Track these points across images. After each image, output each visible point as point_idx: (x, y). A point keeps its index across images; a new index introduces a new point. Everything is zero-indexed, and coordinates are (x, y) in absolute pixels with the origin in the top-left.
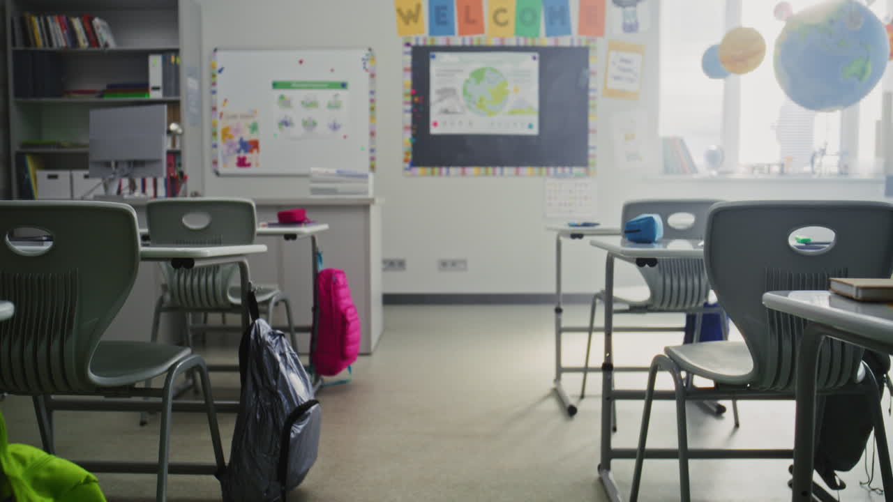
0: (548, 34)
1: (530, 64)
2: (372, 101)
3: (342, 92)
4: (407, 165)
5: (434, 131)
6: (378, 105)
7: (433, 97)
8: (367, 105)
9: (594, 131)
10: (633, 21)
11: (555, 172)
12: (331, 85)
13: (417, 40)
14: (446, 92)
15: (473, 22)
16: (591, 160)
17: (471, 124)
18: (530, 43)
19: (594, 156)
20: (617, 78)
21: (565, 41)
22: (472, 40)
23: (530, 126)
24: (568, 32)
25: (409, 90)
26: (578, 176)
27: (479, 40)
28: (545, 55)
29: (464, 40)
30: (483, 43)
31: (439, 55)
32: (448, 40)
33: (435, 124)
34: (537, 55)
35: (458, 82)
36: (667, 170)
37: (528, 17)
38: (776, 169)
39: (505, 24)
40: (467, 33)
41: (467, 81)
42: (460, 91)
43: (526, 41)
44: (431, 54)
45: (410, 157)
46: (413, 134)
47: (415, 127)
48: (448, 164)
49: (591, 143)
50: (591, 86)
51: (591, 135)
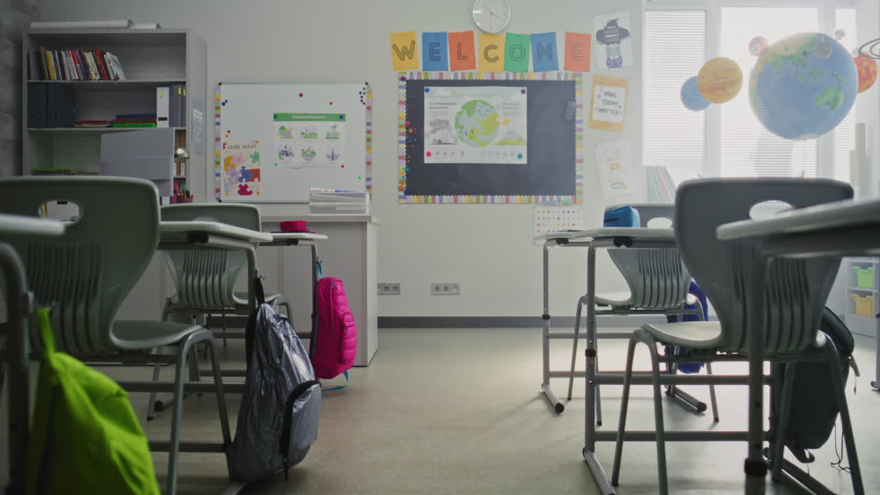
0: (536, 69)
1: (519, 97)
2: (369, 132)
3: (340, 124)
4: (402, 193)
6: (374, 136)
7: (427, 128)
8: (364, 136)
9: (581, 161)
11: (544, 199)
12: (329, 117)
13: (412, 74)
14: (440, 124)
15: (466, 58)
16: (578, 189)
17: (463, 154)
18: (519, 78)
19: (581, 185)
20: (601, 110)
21: (552, 76)
23: (520, 156)
24: (555, 67)
25: (403, 122)
26: (566, 204)
27: (471, 74)
28: (534, 89)
29: (456, 75)
30: (475, 78)
31: (431, 88)
32: (441, 74)
33: (429, 154)
34: (525, 88)
35: (451, 114)
37: (517, 53)
39: (496, 59)
40: (460, 69)
41: (459, 113)
42: (452, 124)
43: (515, 76)
44: (425, 87)
45: (405, 186)
46: (407, 164)
47: (409, 157)
48: (442, 193)
49: (578, 173)
50: (578, 118)
51: (578, 165)
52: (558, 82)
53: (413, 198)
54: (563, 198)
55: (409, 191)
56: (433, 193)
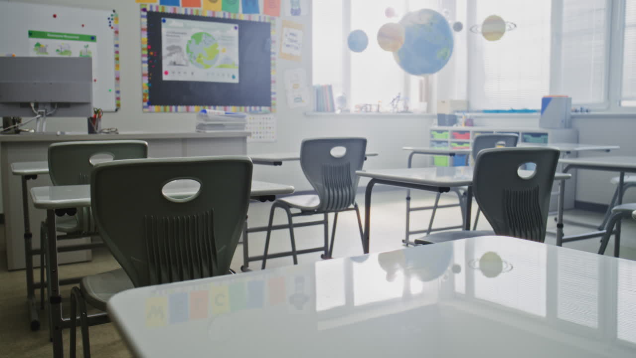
0: (244, 12)
1: (232, 32)
2: (117, 52)
3: (91, 44)
4: (145, 104)
5: (165, 78)
6: (121, 56)
7: (165, 52)
8: (112, 56)
9: (275, 82)
10: (298, 8)
11: (250, 110)
12: (82, 38)
13: (151, 7)
14: (174, 49)
16: (273, 102)
17: (192, 73)
18: (232, 17)
19: (275, 99)
20: (288, 46)
21: (255, 18)
22: (192, 11)
23: (234, 77)
24: (257, 11)
25: (145, 46)
26: (266, 113)
27: (197, 11)
28: (243, 26)
29: (186, 10)
30: (200, 14)
31: (167, 20)
32: (175, 9)
33: (166, 73)
34: (237, 25)
35: (183, 41)
36: (318, 109)
38: (374, 108)
39: (215, 1)
40: (189, 6)
41: (190, 42)
42: (184, 49)
43: (229, 15)
44: (162, 19)
45: (148, 98)
46: (149, 80)
47: (151, 75)
48: (177, 104)
49: (273, 90)
50: (272, 50)
51: (273, 85)
52: (260, 23)
53: (155, 108)
54: (263, 108)
55: (151, 103)
56: (171, 104)
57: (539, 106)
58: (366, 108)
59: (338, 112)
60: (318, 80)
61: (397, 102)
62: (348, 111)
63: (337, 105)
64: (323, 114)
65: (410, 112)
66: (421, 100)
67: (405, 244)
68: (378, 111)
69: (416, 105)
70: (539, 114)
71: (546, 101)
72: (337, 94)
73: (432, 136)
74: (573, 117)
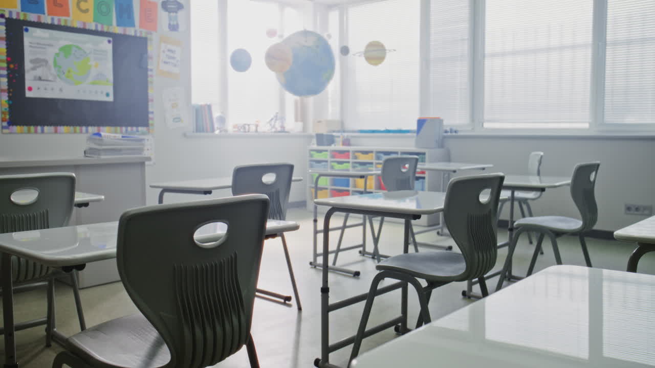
0: (118, 25)
1: (106, 46)
4: (5, 124)
5: (28, 94)
7: (28, 65)
9: (152, 101)
10: (175, 23)
11: (127, 130)
13: (11, 13)
15: (61, 6)
16: (150, 122)
17: (61, 90)
18: (105, 29)
19: (152, 119)
20: (166, 63)
21: (131, 31)
22: (59, 20)
23: (108, 95)
24: (133, 25)
25: (4, 57)
27: (66, 21)
28: (117, 40)
29: (53, 19)
30: (69, 24)
31: (30, 29)
32: (39, 17)
33: (30, 89)
34: (111, 39)
35: (50, 54)
36: (198, 130)
37: (104, 9)
38: (253, 128)
39: (86, 11)
40: (56, 15)
41: (57, 54)
42: (51, 62)
43: (102, 27)
44: (24, 27)
45: (8, 117)
46: (9, 96)
47: (11, 90)
48: (43, 124)
49: (150, 110)
50: (149, 67)
51: (150, 103)
52: (135, 37)
53: (17, 129)
54: (140, 129)
55: (12, 123)
56: (36, 124)
57: (414, 127)
58: (245, 128)
59: (217, 132)
60: (197, 99)
61: (275, 122)
62: (226, 131)
63: (216, 125)
64: (202, 134)
65: (286, 132)
66: (296, 120)
67: (313, 266)
68: (256, 131)
69: (292, 124)
70: (415, 134)
71: (421, 123)
72: (216, 114)
73: (311, 156)
74: (444, 137)
